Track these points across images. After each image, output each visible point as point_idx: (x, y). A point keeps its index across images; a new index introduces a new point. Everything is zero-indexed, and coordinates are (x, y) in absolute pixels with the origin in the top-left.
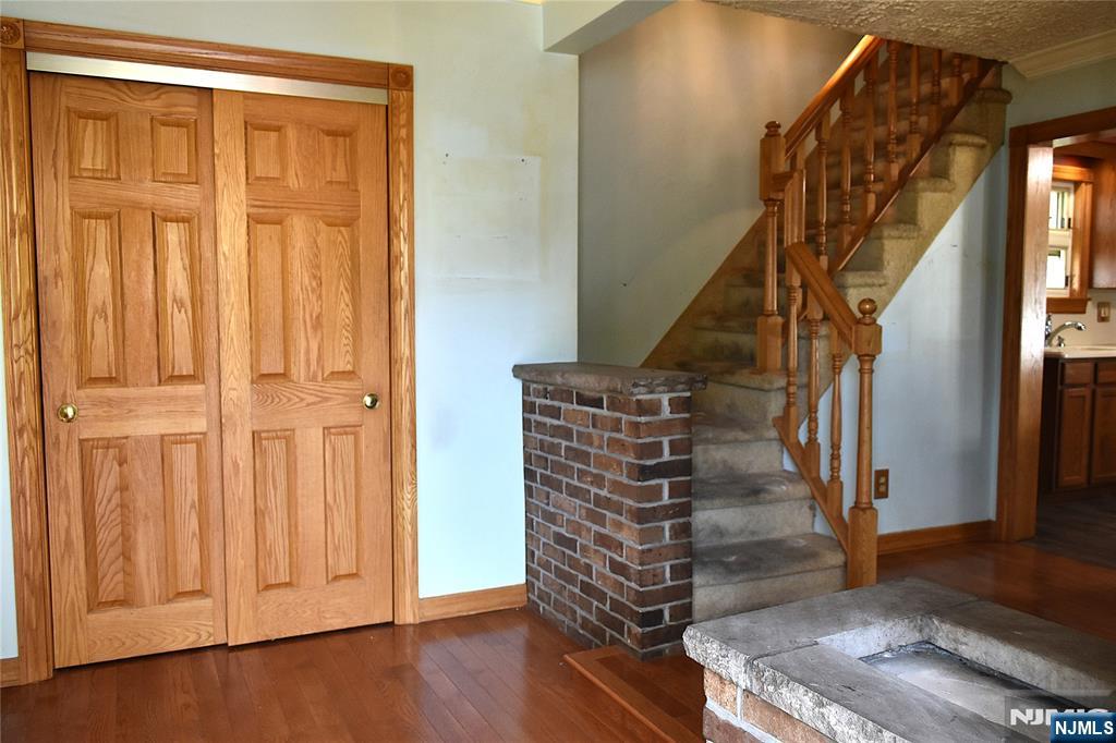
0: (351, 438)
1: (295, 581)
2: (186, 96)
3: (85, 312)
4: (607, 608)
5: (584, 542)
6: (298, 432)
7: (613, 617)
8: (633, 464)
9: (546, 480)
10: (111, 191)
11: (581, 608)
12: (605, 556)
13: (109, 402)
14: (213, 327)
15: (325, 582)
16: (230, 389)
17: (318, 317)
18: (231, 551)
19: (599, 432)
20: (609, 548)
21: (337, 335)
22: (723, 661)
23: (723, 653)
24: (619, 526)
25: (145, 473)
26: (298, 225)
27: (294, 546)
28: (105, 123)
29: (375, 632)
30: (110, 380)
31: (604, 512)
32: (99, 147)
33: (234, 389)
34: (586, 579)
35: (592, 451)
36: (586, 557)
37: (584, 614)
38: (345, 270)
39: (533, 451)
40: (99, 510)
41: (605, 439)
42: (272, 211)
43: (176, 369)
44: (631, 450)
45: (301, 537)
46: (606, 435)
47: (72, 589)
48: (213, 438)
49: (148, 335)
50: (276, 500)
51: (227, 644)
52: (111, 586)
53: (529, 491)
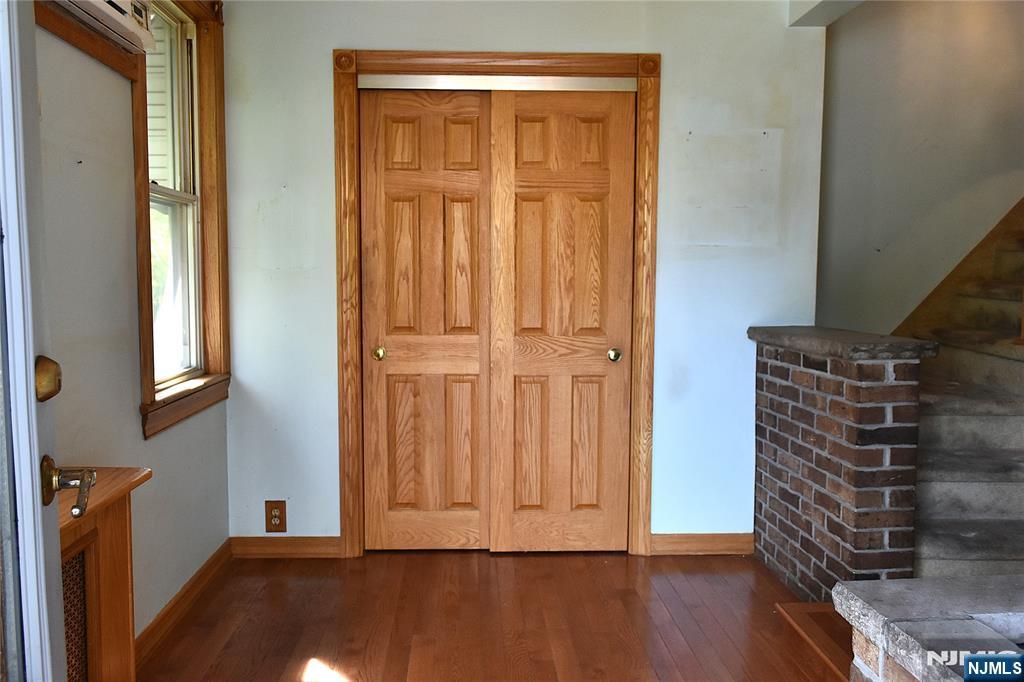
0: (596, 386)
1: (544, 505)
2: (474, 98)
3: (393, 274)
4: (824, 565)
5: (806, 500)
6: (551, 379)
7: (829, 575)
8: (852, 427)
9: (775, 438)
10: (415, 179)
11: (801, 563)
12: (824, 515)
13: (408, 347)
14: (487, 289)
15: (569, 509)
16: (499, 339)
17: (570, 281)
18: (494, 473)
19: (822, 394)
20: (828, 508)
21: (587, 295)
22: (863, 619)
23: (864, 612)
24: (837, 487)
25: (432, 404)
26: (557, 202)
27: (545, 475)
28: (411, 125)
29: (610, 558)
30: (410, 329)
31: (824, 472)
32: (407, 145)
33: (501, 340)
34: (807, 535)
35: (816, 412)
36: (808, 514)
37: (804, 569)
38: (595, 239)
39: (764, 409)
40: (399, 431)
41: (828, 402)
42: (535, 190)
43: (458, 321)
44: (851, 415)
45: (550, 468)
46: (829, 398)
47: (378, 489)
48: (484, 379)
49: (437, 293)
50: (531, 435)
51: (488, 550)
52: (405, 491)
53: (759, 446)
